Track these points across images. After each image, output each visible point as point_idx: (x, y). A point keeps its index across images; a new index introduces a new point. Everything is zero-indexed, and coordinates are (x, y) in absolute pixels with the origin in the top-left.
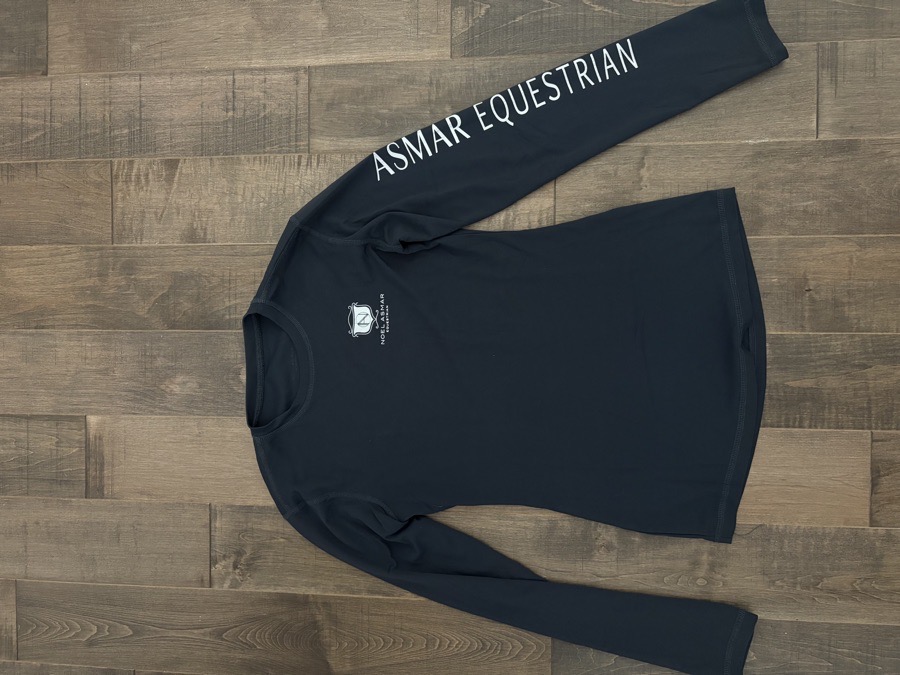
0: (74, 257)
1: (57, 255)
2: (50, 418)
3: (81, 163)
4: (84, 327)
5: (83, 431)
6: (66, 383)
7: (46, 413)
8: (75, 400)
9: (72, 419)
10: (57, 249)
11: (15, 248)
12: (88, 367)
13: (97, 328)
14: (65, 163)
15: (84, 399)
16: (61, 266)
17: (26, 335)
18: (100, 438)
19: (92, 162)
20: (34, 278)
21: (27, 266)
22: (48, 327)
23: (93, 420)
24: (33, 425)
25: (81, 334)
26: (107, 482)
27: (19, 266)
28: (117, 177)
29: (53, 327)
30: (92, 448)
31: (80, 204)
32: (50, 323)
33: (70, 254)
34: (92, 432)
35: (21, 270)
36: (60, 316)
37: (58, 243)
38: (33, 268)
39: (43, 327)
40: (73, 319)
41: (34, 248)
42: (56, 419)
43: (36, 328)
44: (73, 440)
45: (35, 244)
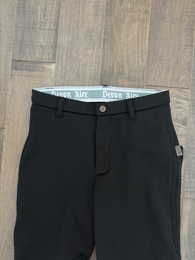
0: (140, 63)
1: (142, 54)
2: (56, 43)
3: (190, 71)
4: (103, 66)
5: (47, 61)
6: (73, 53)
7: (58, 41)
8: (64, 58)
9: (54, 55)
10: (145, 54)
11: (148, 30)
12: (81, 66)
13: (101, 73)
14: (191, 63)
15: (64, 63)
16: (136, 55)
17: (101, 33)
18: (43, 70)
19: (190, 78)
20: (131, 39)
21: (138, 36)
22: (104, 45)
23: (53, 67)
24: (52, 33)
25: (99, 64)
26: (20, 72)
27: (138, 31)
28: (181, 91)
29: (104, 48)
30: (38, 65)
31: (168, 69)
32: (106, 47)
33: (142, 62)
34: (47, 66)
35: (136, 32)
36: (109, 53)
37: (149, 55)
38: (136, 39)
39: (104, 43)
40: (107, 60)
41: (147, 41)
42: (55, 46)
43: (104, 39)
44: (43, 55)
45: (149, 42)
